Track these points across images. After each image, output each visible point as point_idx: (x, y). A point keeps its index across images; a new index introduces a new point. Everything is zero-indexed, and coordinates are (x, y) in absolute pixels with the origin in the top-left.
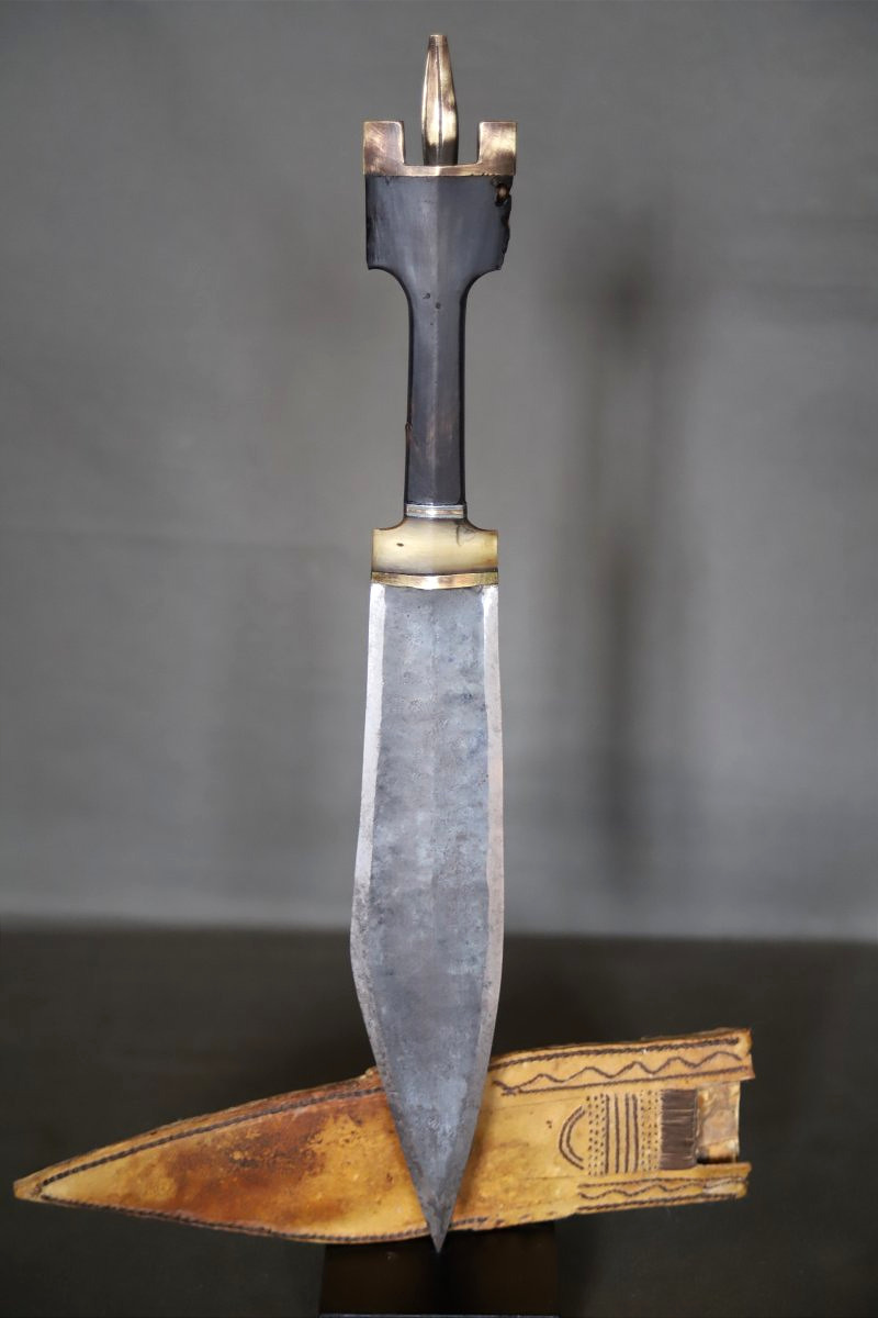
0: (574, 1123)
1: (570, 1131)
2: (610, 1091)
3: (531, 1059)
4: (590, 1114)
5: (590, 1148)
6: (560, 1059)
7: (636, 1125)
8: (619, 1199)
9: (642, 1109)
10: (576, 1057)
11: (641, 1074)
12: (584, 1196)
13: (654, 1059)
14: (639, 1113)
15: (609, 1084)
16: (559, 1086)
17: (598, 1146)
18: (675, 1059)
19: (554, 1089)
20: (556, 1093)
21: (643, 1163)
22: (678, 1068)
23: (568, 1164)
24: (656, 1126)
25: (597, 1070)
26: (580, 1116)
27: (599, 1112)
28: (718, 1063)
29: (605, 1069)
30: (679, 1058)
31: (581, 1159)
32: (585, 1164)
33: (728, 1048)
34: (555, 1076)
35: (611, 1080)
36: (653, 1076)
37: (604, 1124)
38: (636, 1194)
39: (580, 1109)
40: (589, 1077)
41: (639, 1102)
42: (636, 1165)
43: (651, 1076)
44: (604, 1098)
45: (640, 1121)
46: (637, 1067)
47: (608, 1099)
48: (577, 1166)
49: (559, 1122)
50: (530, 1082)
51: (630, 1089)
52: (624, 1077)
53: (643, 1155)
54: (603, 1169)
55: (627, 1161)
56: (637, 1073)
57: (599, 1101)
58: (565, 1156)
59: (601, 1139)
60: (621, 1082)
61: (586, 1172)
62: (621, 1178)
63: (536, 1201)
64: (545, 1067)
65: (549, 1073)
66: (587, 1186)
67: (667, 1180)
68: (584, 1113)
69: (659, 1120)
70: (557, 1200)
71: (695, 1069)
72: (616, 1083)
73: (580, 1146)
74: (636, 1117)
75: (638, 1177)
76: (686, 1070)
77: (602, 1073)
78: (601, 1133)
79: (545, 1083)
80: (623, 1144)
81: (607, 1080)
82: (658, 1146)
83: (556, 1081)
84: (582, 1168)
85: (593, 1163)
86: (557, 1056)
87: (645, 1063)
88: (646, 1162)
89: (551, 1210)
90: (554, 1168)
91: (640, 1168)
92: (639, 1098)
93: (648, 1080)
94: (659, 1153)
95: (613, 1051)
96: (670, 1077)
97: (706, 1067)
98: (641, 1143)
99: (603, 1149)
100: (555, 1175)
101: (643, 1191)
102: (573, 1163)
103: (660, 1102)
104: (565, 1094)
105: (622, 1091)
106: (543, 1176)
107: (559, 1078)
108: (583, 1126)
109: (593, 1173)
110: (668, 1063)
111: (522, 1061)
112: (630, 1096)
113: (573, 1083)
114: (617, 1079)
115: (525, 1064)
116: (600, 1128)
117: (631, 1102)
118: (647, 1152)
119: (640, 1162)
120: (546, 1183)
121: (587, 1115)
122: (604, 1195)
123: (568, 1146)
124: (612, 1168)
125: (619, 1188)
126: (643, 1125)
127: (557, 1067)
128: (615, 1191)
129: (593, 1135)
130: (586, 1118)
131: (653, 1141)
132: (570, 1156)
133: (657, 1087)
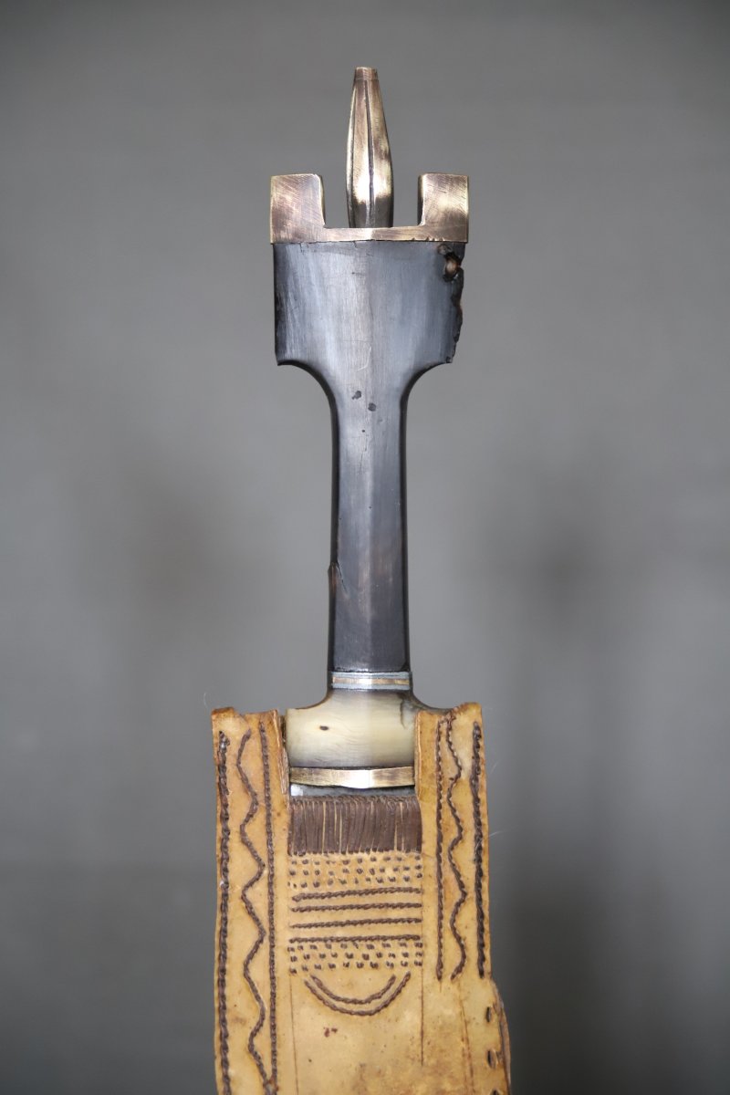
0: (330, 994)
1: (345, 1001)
2: (284, 936)
3: (225, 1063)
4: (319, 967)
5: (374, 966)
6: (228, 1016)
7: (343, 894)
8: (468, 915)
9: (317, 885)
10: (227, 991)
11: (261, 887)
12: (459, 969)
13: (241, 865)
14: (323, 889)
15: (272, 938)
16: (269, 1018)
17: (372, 953)
18: (242, 833)
19: (273, 1027)
20: (279, 1023)
21: (407, 879)
22: (256, 830)
23: (398, 999)
24: (346, 862)
25: (251, 957)
26: (320, 985)
27: (316, 953)
28: (253, 766)
29: (249, 945)
30: (242, 827)
31: (393, 978)
32: (400, 973)
33: (233, 749)
34: (253, 1023)
35: (266, 934)
36: (265, 867)
37: (336, 947)
38: (461, 885)
39: (306, 983)
40: (259, 972)
41: (306, 891)
42: (410, 890)
43: (266, 872)
44: (295, 945)
45: (337, 888)
46: (250, 894)
47: (297, 940)
48: (403, 985)
49: (328, 1019)
50: (260, 1066)
51: (283, 903)
52: (263, 914)
53: (393, 880)
54: (411, 943)
55: (401, 906)
56: (258, 895)
57: (298, 954)
58: (386, 1005)
59: (359, 952)
60: (271, 921)
61: (416, 971)
62: (430, 915)
63: (463, 1045)
64: (238, 1039)
65: (249, 1032)
66: (440, 965)
67: (440, 839)
68: (314, 978)
69: (337, 857)
70: (462, 1013)
71: (260, 802)
72: (272, 929)
73: (369, 982)
74: (330, 895)
75: (431, 887)
76: (260, 817)
77: (256, 947)
78: (351, 949)
79: (263, 1043)
80: (373, 914)
81: (266, 941)
82: (380, 856)
83: (260, 1024)
84: (408, 975)
85: (400, 958)
86: (223, 1022)
87: (246, 881)
88: (406, 873)
89: (480, 1018)
90: (406, 1018)
91: (416, 884)
92: (297, 892)
93: (271, 876)
94: (394, 854)
95: (224, 932)
96: (269, 842)
97: (258, 786)
98: (374, 885)
99: (378, 946)
100: (417, 1020)
101: (458, 875)
102: (399, 991)
103: (308, 856)
104: (282, 1008)
105: (284, 918)
106: (418, 1036)
107: (257, 1018)
108: (336, 982)
109: (419, 959)
110: (247, 843)
111: (226, 1078)
112: (294, 905)
113: (265, 995)
114: (266, 925)
115: (231, 1072)
116: (342, 953)
117: (304, 904)
118: (389, 873)
119: (406, 885)
120: (430, 1031)
121: (318, 974)
122: (459, 939)
123: (368, 1001)
124: (413, 929)
125: (447, 914)
126: (344, 882)
127: (241, 1021)
128: (453, 921)
129: (353, 962)
130: (323, 976)
131: (373, 865)
132: (386, 997)
133: (282, 863)
